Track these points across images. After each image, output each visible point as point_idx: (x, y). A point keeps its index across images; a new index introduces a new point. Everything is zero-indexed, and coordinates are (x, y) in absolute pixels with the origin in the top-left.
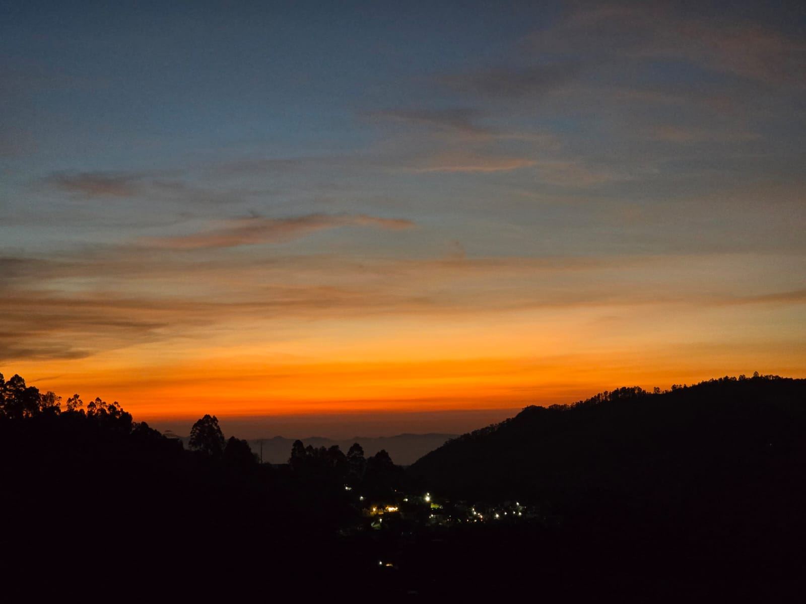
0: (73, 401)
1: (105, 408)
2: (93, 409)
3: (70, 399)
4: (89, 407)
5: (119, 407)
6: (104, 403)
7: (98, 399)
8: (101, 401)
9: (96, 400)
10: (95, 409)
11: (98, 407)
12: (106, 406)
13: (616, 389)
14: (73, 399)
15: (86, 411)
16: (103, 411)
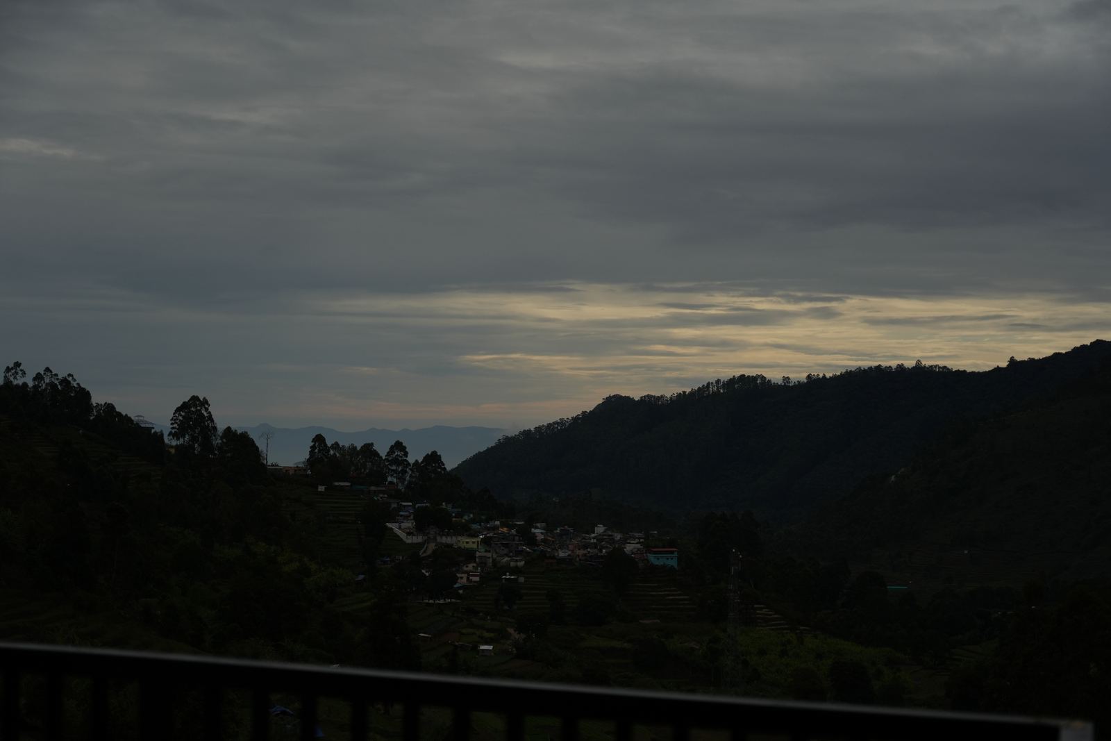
0: (13, 371)
1: (56, 382)
2: (39, 383)
3: (8, 367)
4: (34, 379)
5: (75, 380)
6: (56, 375)
7: (47, 370)
8: (51, 372)
9: (45, 371)
10: (42, 382)
11: (47, 381)
12: (58, 379)
13: (732, 377)
14: (12, 369)
15: (31, 384)
16: (53, 385)
